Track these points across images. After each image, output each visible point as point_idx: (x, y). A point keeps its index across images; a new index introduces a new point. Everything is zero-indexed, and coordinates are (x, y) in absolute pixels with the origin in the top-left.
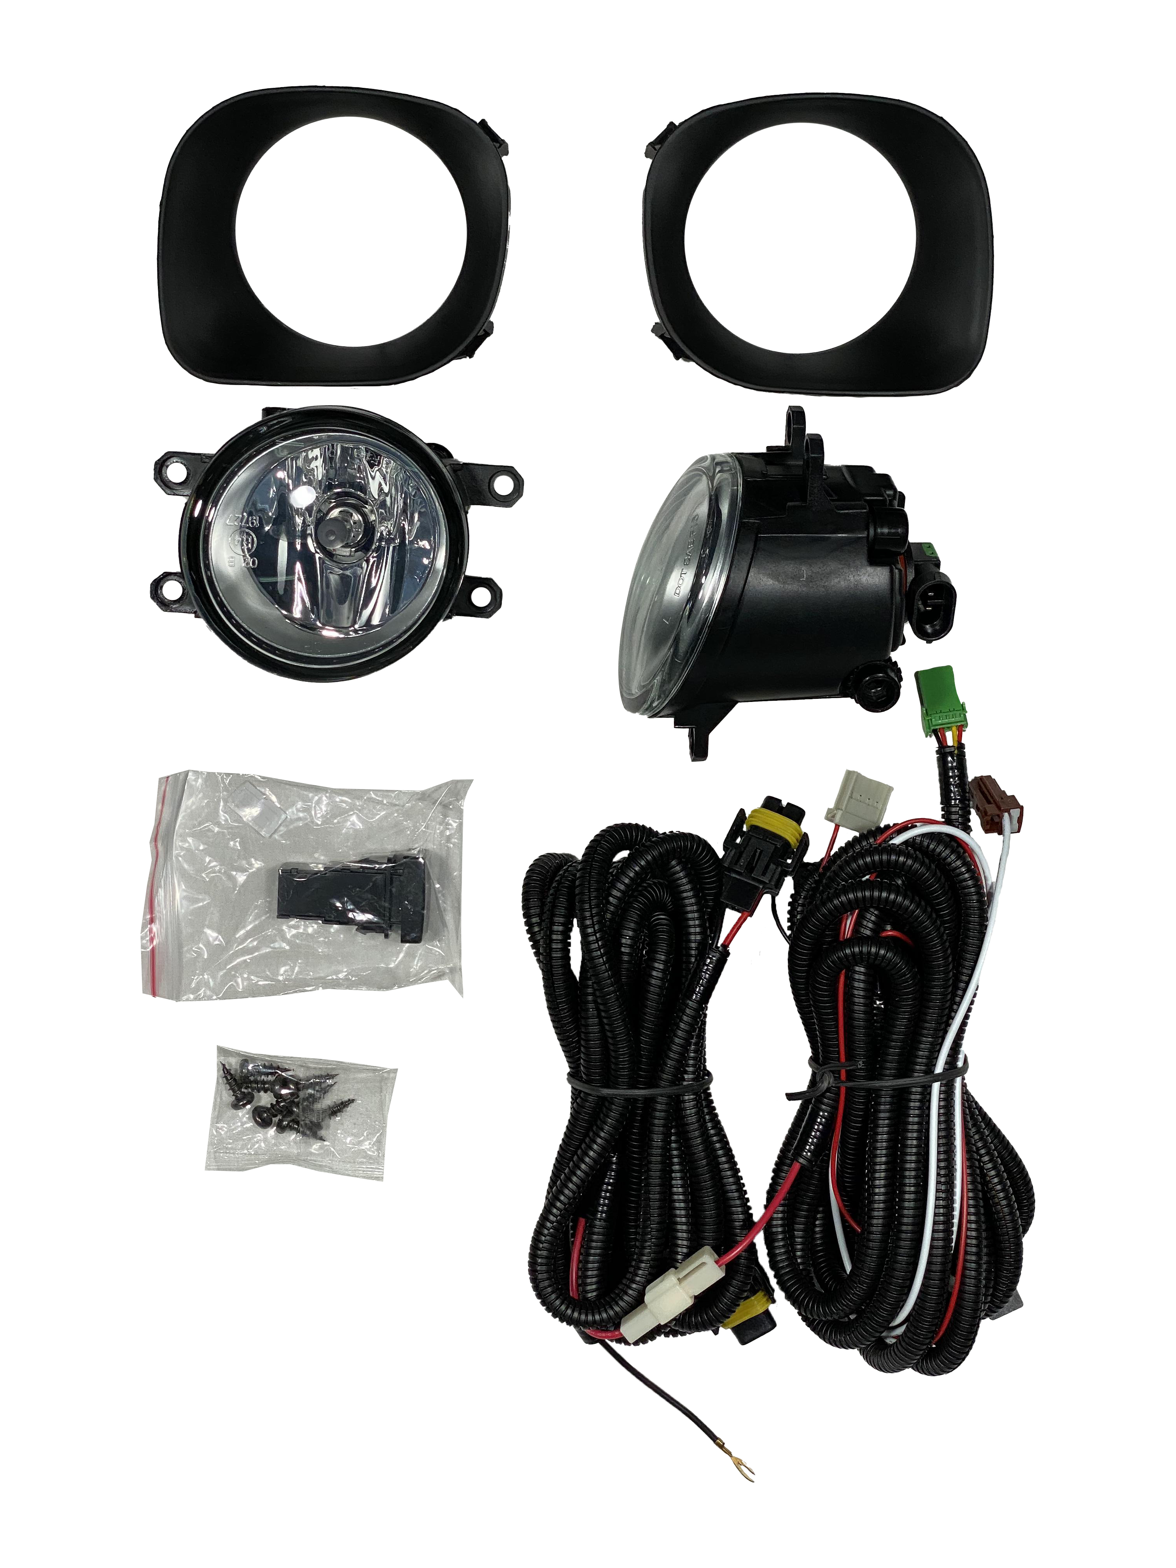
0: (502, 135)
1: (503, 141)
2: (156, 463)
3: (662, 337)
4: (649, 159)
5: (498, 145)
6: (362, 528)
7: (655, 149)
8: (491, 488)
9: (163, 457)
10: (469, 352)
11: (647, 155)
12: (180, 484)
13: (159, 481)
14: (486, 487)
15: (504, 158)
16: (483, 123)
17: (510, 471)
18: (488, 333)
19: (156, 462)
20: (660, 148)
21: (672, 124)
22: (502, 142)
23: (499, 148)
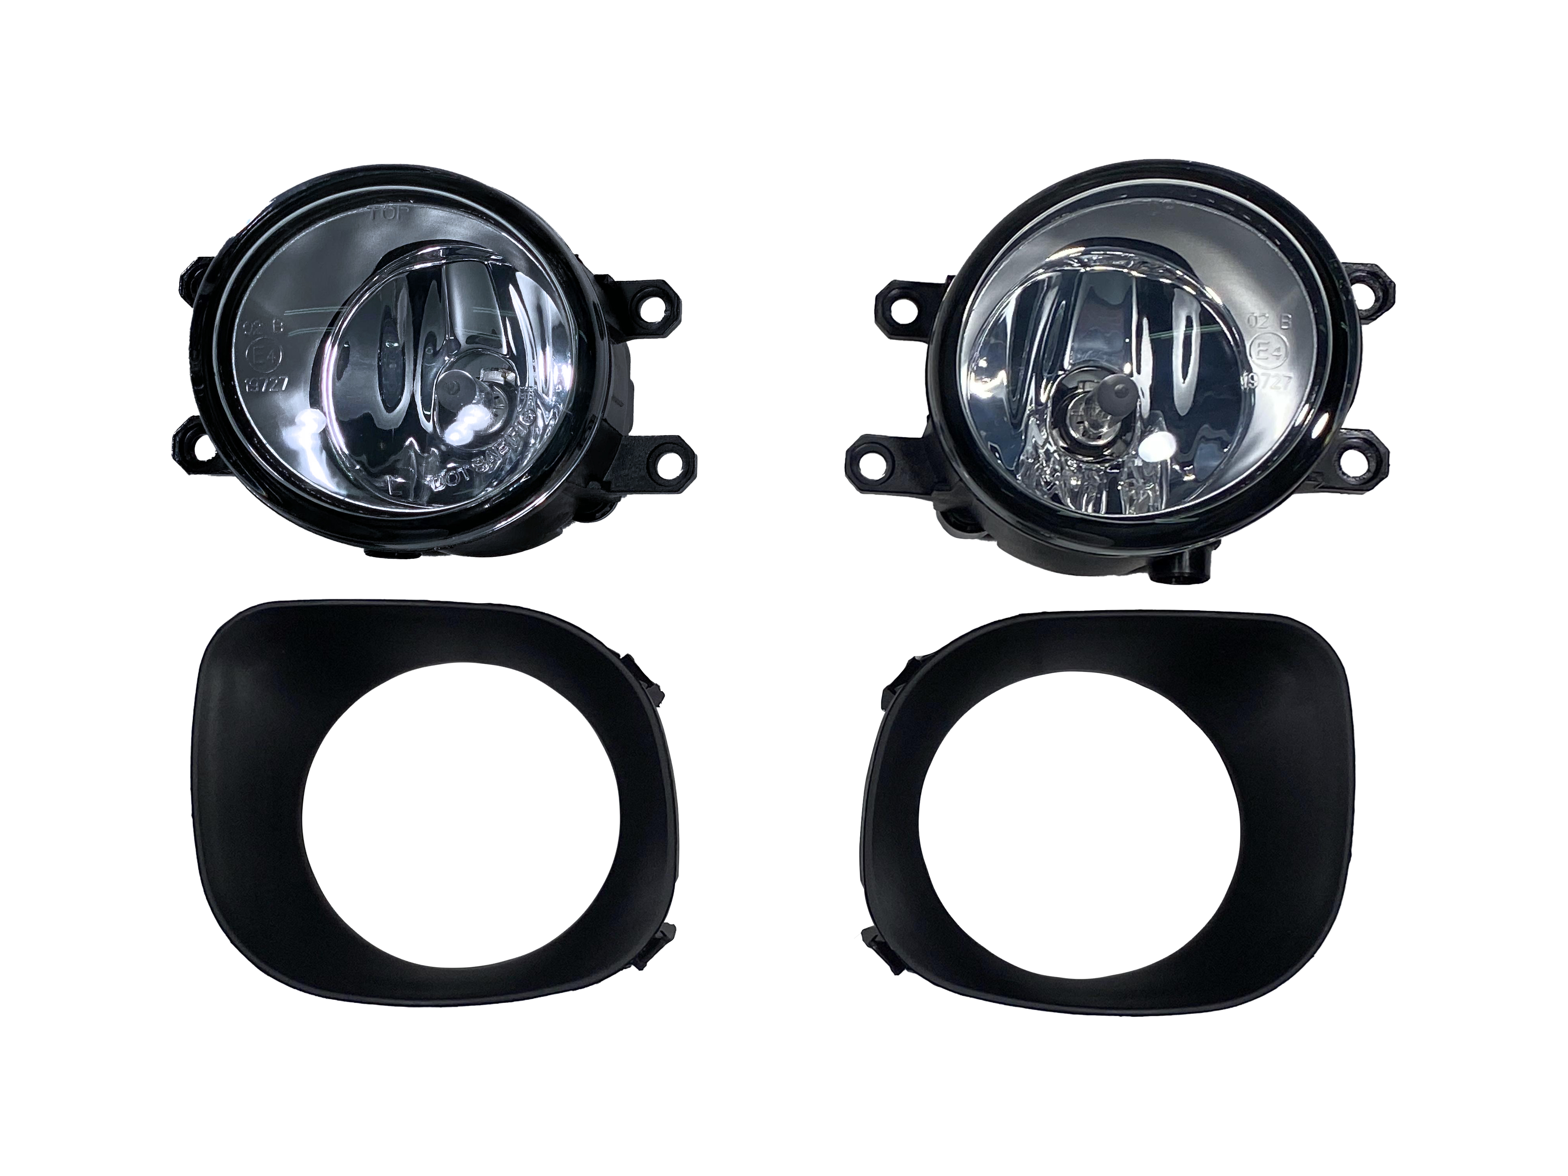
0: (871, 953)
1: (869, 945)
2: (1386, 474)
3: (650, 683)
4: (671, 923)
5: (877, 939)
6: (1068, 415)
7: (662, 932)
8: (891, 463)
9: (1377, 484)
10: (914, 665)
11: (673, 928)
12: (1351, 447)
13: (1382, 450)
14: (899, 461)
15: (870, 923)
16: (897, 971)
17: (864, 486)
18: (890, 691)
19: (1387, 476)
20: (656, 933)
21: (641, 968)
22: (873, 944)
23: (876, 936)
